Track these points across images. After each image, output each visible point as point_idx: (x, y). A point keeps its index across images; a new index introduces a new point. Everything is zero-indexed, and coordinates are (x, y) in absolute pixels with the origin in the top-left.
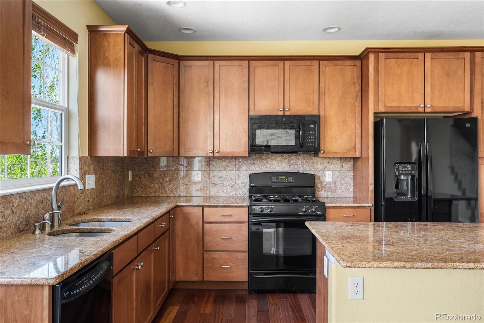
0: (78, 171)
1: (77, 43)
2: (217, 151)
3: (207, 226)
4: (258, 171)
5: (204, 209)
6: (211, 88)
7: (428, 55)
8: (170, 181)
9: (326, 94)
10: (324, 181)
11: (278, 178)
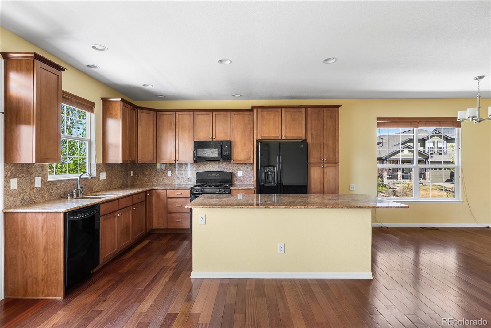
0: (96, 170)
1: (95, 107)
2: (177, 160)
3: (169, 200)
4: (202, 170)
5: (168, 191)
6: (173, 127)
7: (283, 110)
8: (154, 176)
9: (235, 130)
10: (238, 176)
11: (211, 174)
